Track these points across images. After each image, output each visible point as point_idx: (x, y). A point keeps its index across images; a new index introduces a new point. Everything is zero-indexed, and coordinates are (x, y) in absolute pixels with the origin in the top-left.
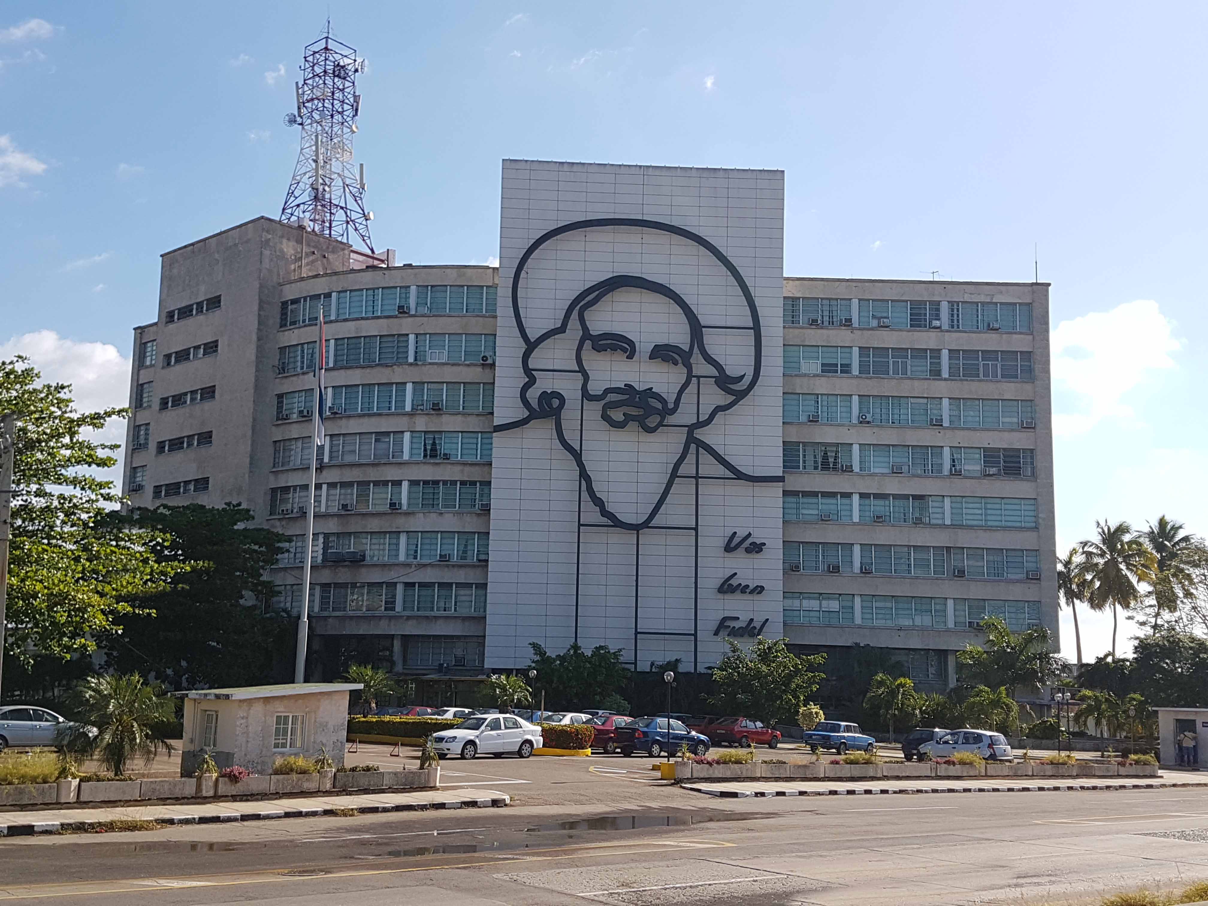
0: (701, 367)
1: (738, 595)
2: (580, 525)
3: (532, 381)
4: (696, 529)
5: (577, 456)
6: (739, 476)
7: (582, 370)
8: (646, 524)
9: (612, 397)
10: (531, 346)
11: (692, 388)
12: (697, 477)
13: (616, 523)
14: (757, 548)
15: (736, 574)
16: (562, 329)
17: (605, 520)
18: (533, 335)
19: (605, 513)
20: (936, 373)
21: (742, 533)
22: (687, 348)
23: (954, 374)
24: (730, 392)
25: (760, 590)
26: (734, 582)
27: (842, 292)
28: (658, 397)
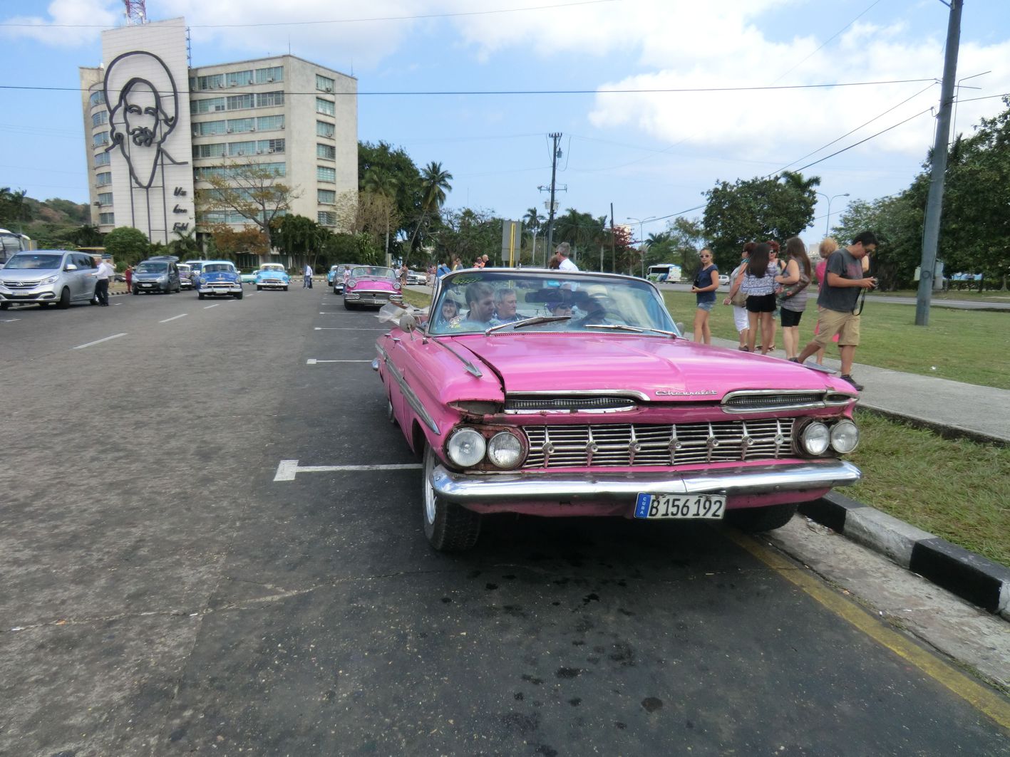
0: (162, 117)
1: (181, 214)
2: (131, 188)
3: (113, 129)
4: (163, 187)
5: (128, 159)
6: (174, 163)
7: (126, 122)
8: (149, 185)
9: (137, 132)
10: (112, 112)
11: (159, 126)
12: (162, 164)
13: (141, 186)
14: (184, 194)
15: (177, 206)
16: (120, 104)
17: (137, 186)
18: (112, 108)
19: (137, 182)
20: (252, 105)
21: (179, 188)
22: (154, 107)
23: (259, 105)
24: (168, 125)
25: (185, 211)
26: (178, 208)
27: (219, 71)
28: (149, 131)
